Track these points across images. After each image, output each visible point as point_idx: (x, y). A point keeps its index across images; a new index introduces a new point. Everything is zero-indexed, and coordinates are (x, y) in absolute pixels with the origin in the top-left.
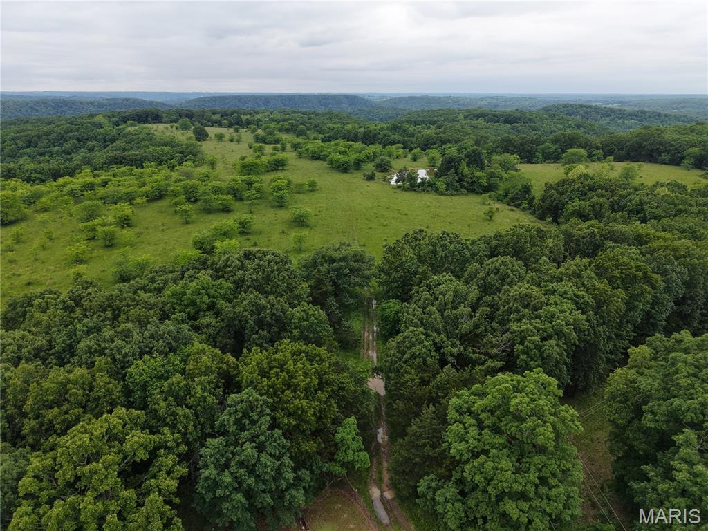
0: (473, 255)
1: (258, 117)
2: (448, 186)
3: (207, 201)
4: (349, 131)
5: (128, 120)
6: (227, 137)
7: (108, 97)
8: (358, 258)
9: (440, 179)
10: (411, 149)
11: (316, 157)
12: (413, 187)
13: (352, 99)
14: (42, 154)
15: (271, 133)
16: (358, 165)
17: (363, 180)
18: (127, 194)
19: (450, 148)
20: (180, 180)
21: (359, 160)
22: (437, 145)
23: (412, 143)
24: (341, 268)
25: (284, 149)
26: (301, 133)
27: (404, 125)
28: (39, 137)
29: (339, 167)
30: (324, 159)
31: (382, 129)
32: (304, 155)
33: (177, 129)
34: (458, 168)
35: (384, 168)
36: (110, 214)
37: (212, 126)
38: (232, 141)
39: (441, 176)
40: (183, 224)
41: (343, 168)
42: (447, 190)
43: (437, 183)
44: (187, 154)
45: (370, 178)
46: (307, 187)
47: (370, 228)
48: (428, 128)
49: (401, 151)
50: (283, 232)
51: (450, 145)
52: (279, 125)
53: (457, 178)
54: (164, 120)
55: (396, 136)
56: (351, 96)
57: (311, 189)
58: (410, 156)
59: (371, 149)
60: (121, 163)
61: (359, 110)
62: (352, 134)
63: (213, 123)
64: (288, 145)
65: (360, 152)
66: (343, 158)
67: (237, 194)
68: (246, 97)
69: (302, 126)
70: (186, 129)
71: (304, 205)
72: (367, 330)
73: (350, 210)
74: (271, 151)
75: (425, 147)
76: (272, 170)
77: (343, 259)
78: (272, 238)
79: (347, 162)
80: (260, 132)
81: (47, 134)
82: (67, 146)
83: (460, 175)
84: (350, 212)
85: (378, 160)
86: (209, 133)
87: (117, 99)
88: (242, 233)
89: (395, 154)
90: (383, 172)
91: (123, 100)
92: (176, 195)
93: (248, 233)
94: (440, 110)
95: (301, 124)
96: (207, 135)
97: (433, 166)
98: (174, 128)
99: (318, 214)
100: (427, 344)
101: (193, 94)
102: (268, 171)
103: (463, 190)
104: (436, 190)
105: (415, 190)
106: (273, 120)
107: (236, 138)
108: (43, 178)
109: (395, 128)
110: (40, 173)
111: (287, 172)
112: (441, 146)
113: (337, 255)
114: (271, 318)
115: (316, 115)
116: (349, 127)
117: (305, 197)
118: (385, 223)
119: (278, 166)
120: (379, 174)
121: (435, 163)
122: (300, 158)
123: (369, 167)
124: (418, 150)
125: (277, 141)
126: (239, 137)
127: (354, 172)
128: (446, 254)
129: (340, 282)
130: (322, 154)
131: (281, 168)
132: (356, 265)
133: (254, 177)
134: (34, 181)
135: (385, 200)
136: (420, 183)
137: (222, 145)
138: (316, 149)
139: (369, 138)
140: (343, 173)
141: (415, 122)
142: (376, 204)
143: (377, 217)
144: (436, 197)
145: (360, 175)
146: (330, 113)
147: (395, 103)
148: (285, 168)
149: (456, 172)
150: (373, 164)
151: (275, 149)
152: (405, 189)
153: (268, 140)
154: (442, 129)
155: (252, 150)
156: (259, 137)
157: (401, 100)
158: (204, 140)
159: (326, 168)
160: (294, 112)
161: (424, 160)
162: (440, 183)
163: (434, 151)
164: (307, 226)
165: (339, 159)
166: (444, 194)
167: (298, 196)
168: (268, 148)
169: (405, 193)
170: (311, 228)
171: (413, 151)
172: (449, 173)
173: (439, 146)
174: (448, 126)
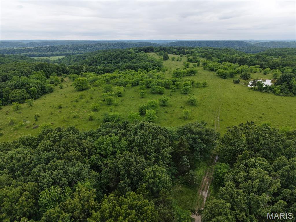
1: (192, 50)
2: (282, 91)
3: (153, 89)
4: (232, 58)
5: (141, 51)
6: (176, 59)
7: (140, 42)
9: (277, 86)
10: (264, 68)
11: (212, 70)
12: (260, 89)
13: (240, 43)
15: (195, 58)
16: (232, 75)
17: (233, 83)
19: (288, 69)
20: (147, 78)
21: (233, 73)
22: (280, 67)
23: (266, 65)
24: (196, 138)
25: (198, 65)
26: (209, 58)
27: (264, 56)
29: (222, 75)
30: (215, 71)
31: (251, 58)
32: (207, 68)
33: (158, 55)
34: (290, 81)
35: (246, 77)
37: (172, 54)
38: (178, 61)
39: (278, 85)
40: (141, 98)
41: (224, 76)
42: (281, 93)
43: (275, 88)
44: (157, 66)
45: (237, 82)
46: (202, 85)
47: (228, 110)
48: (277, 58)
49: (258, 69)
50: (182, 107)
51: (288, 67)
52: (200, 54)
53: (288, 87)
54: (154, 51)
55: (257, 61)
56: (240, 41)
57: (204, 86)
58: (263, 71)
59: (240, 68)
61: (242, 48)
62: (234, 60)
63: (173, 53)
64: (201, 64)
65: (235, 69)
66: (224, 71)
67: (167, 87)
68: (191, 42)
69: (211, 55)
70: (161, 55)
71: (197, 95)
73: (221, 98)
74: (192, 66)
75: (273, 67)
76: (189, 75)
78: (175, 110)
79: (226, 74)
80: (191, 57)
83: (291, 85)
84: (220, 100)
85: (243, 73)
86: (169, 57)
87: (142, 43)
88: (163, 106)
89: (255, 70)
90: (245, 79)
91: (144, 43)
92: (143, 84)
93: (165, 106)
94: (286, 48)
96: (168, 58)
97: (275, 78)
99: (203, 99)
101: (171, 40)
102: (187, 76)
103: (291, 94)
104: (274, 92)
105: (261, 91)
106: (199, 52)
107: (180, 59)
109: (258, 57)
111: (196, 76)
112: (283, 68)
115: (220, 50)
116: (234, 56)
117: (199, 90)
118: (238, 109)
119: (192, 74)
120: (243, 80)
121: (276, 76)
122: (205, 70)
123: (238, 77)
124: (268, 69)
125: (197, 62)
126: (181, 59)
127: (229, 78)
130: (215, 68)
133: (177, 79)
135: (241, 95)
136: (264, 87)
137: (173, 62)
138: (212, 66)
139: (242, 62)
140: (224, 78)
141: (270, 54)
142: (235, 97)
143: (234, 104)
144: (273, 96)
145: (232, 80)
146: (227, 49)
147: (262, 45)
148: (195, 74)
149: (288, 83)
150: (240, 75)
151: (195, 66)
152: (254, 90)
153: (193, 61)
154: (285, 58)
155: (184, 65)
156: (189, 59)
157: (266, 43)
158: (167, 60)
159: (215, 76)
160: (210, 48)
161: (271, 74)
162: (277, 89)
163: (278, 70)
164: (195, 105)
165: (222, 72)
166: (278, 95)
167: (196, 89)
168: (191, 65)
169: (254, 92)
170: (197, 107)
171: (266, 70)
172: (283, 84)
173: (281, 68)
174: (289, 57)
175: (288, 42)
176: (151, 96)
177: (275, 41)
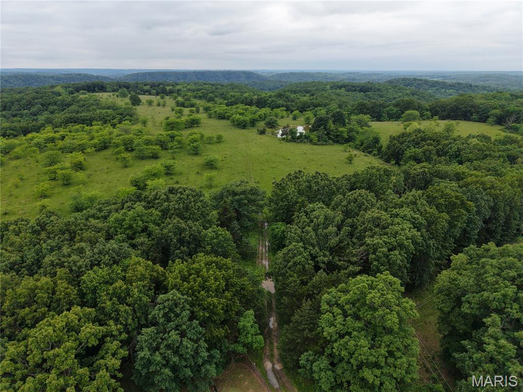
0: (338, 189)
1: (178, 87)
2: (320, 139)
3: (140, 151)
4: (246, 98)
5: (80, 90)
6: (155, 103)
8: (254, 192)
9: (313, 133)
10: (292, 111)
11: (222, 117)
12: (293, 139)
13: (248, 75)
14: (14, 116)
15: (188, 100)
16: (253, 123)
17: (257, 134)
18: (80, 145)
19: (320, 110)
20: (120, 135)
21: (254, 119)
23: (293, 106)
24: (242, 199)
25: (198, 111)
26: (211, 100)
27: (287, 93)
28: (12, 103)
29: (239, 124)
30: (228, 119)
31: (270, 97)
32: (213, 116)
33: (117, 96)
34: (326, 125)
35: (272, 125)
36: (68, 161)
37: (144, 94)
38: (159, 105)
39: (313, 131)
40: (123, 167)
41: (242, 125)
42: (319, 141)
43: (311, 136)
44: (126, 115)
45: (262, 132)
46: (215, 140)
47: (263, 170)
48: (304, 96)
49: (285, 113)
50: (198, 173)
51: (320, 108)
52: (194, 94)
53: (326, 132)
54: (107, 90)
55: (280, 102)
56: (248, 72)
57: (219, 141)
58: (291, 116)
59: (263, 111)
60: (75, 122)
61: (253, 82)
62: (248, 100)
63: (144, 92)
64: (201, 109)
65: (254, 114)
66: (242, 118)
67: (163, 145)
69: (211, 94)
70: (125, 96)
71: (214, 153)
72: (261, 245)
73: (248, 155)
74: (188, 113)
75: (302, 109)
76: (189, 127)
77: (243, 193)
78: (190, 178)
79: (245, 121)
80: (180, 99)
81: (19, 101)
82: (34, 109)
83: (328, 130)
85: (268, 119)
86: (142, 100)
87: (71, 74)
88: (167, 174)
89: (280, 115)
90: (271, 128)
91: (76, 75)
92: (117, 146)
93: (171, 174)
94: (313, 82)
95: (211, 93)
96: (140, 101)
97: (308, 124)
98: (115, 96)
99: (224, 159)
100: (305, 254)
101: (130, 70)
102: (186, 128)
103: (330, 141)
104: (311, 141)
105: (295, 141)
106: (189, 90)
107: (162, 103)
108: (16, 134)
109: (280, 96)
110: (13, 130)
111: (200, 128)
112: (314, 109)
113: (238, 190)
114: (190, 237)
115: (222, 86)
116: (246, 95)
117: (214, 147)
118: (273, 166)
119: (194, 124)
120: (269, 129)
121: (309, 121)
122: (210, 118)
123: (261, 125)
124: (296, 112)
125: (192, 106)
126: (165, 102)
127: (250, 128)
128: (318, 189)
129: (241, 210)
130: (227, 115)
131: (196, 125)
132: (253, 197)
133: (175, 132)
134: (8, 136)
135: (273, 149)
136: (299, 136)
137: (151, 108)
138: (222, 111)
139: (261, 103)
140: (242, 129)
141: (294, 91)
142: (267, 152)
143: (268, 161)
144: (311, 146)
145: (254, 130)
146: (232, 84)
147: (280, 77)
148: (199, 125)
149: (325, 128)
150: (264, 122)
151: (192, 111)
152: (288, 141)
153: (186, 105)
154: (315, 96)
155: (174, 112)
156: (179, 102)
157: (284, 75)
158: (138, 105)
159: (230, 125)
160: (205, 84)
161: (302, 119)
162: (313, 136)
163: (309, 112)
164: (216, 168)
165: (239, 118)
166: (317, 144)
167: (209, 146)
168: (186, 111)
169: (288, 143)
170: (219, 170)
171: (294, 113)
172: (319, 129)
173: (312, 109)
174: (319, 94)
175: (312, 74)
176: (139, 163)
177: (296, 72)
